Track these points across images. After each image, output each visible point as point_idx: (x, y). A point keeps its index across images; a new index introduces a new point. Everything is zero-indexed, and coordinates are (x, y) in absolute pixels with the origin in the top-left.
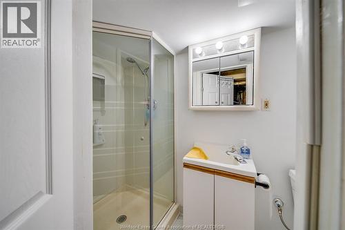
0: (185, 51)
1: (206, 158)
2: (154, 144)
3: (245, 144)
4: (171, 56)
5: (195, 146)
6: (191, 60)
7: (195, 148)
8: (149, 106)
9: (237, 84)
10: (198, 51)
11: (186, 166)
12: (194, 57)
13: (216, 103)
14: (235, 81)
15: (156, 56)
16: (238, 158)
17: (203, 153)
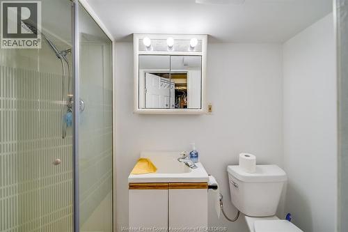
0: (129, 39)
1: (155, 169)
2: (80, 164)
3: (194, 149)
4: (108, 42)
5: (142, 157)
6: (137, 52)
7: (141, 160)
8: (71, 108)
9: (177, 88)
10: (147, 42)
11: (133, 186)
12: (140, 50)
13: (167, 105)
14: (176, 85)
15: (83, 36)
16: (190, 164)
17: (152, 164)
